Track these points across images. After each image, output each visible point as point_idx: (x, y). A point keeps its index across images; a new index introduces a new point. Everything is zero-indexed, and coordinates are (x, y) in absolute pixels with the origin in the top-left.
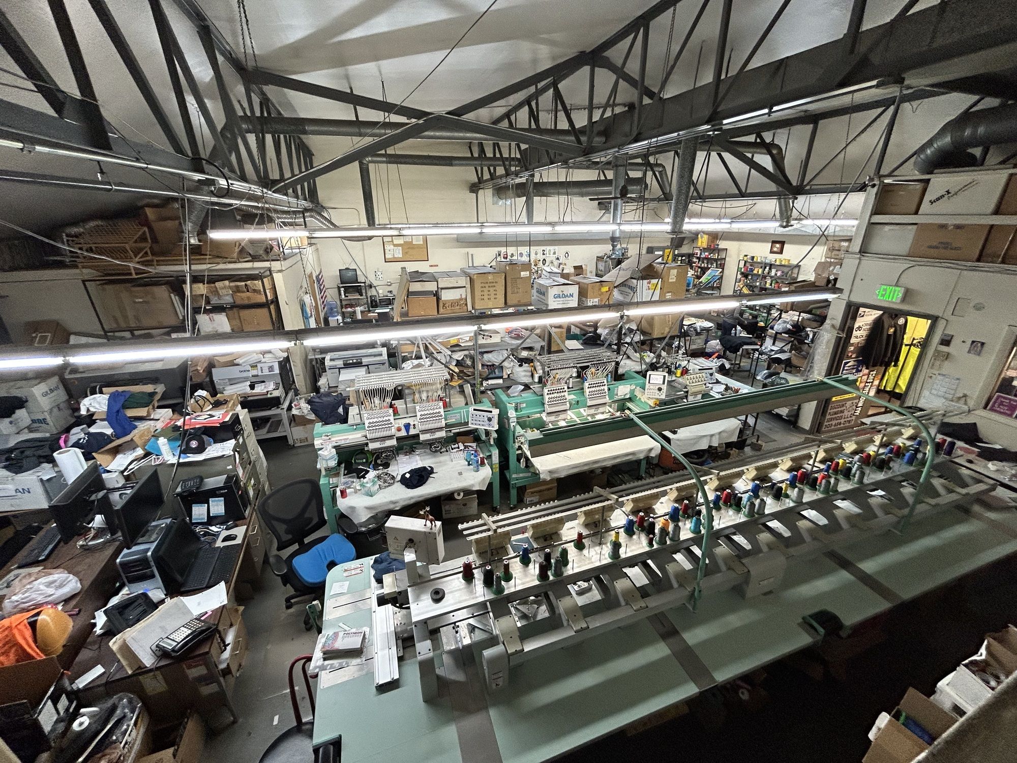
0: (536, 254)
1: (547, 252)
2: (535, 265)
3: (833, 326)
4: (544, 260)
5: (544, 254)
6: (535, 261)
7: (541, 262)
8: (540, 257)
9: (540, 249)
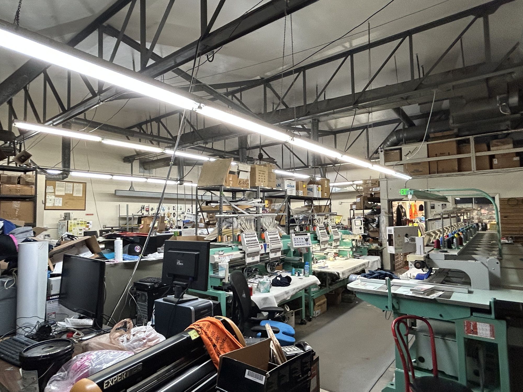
0: (169, 209)
1: (176, 208)
2: (168, 217)
3: (386, 213)
4: (174, 213)
5: (174, 209)
6: (168, 214)
7: (172, 215)
8: (172, 211)
9: (171, 205)
